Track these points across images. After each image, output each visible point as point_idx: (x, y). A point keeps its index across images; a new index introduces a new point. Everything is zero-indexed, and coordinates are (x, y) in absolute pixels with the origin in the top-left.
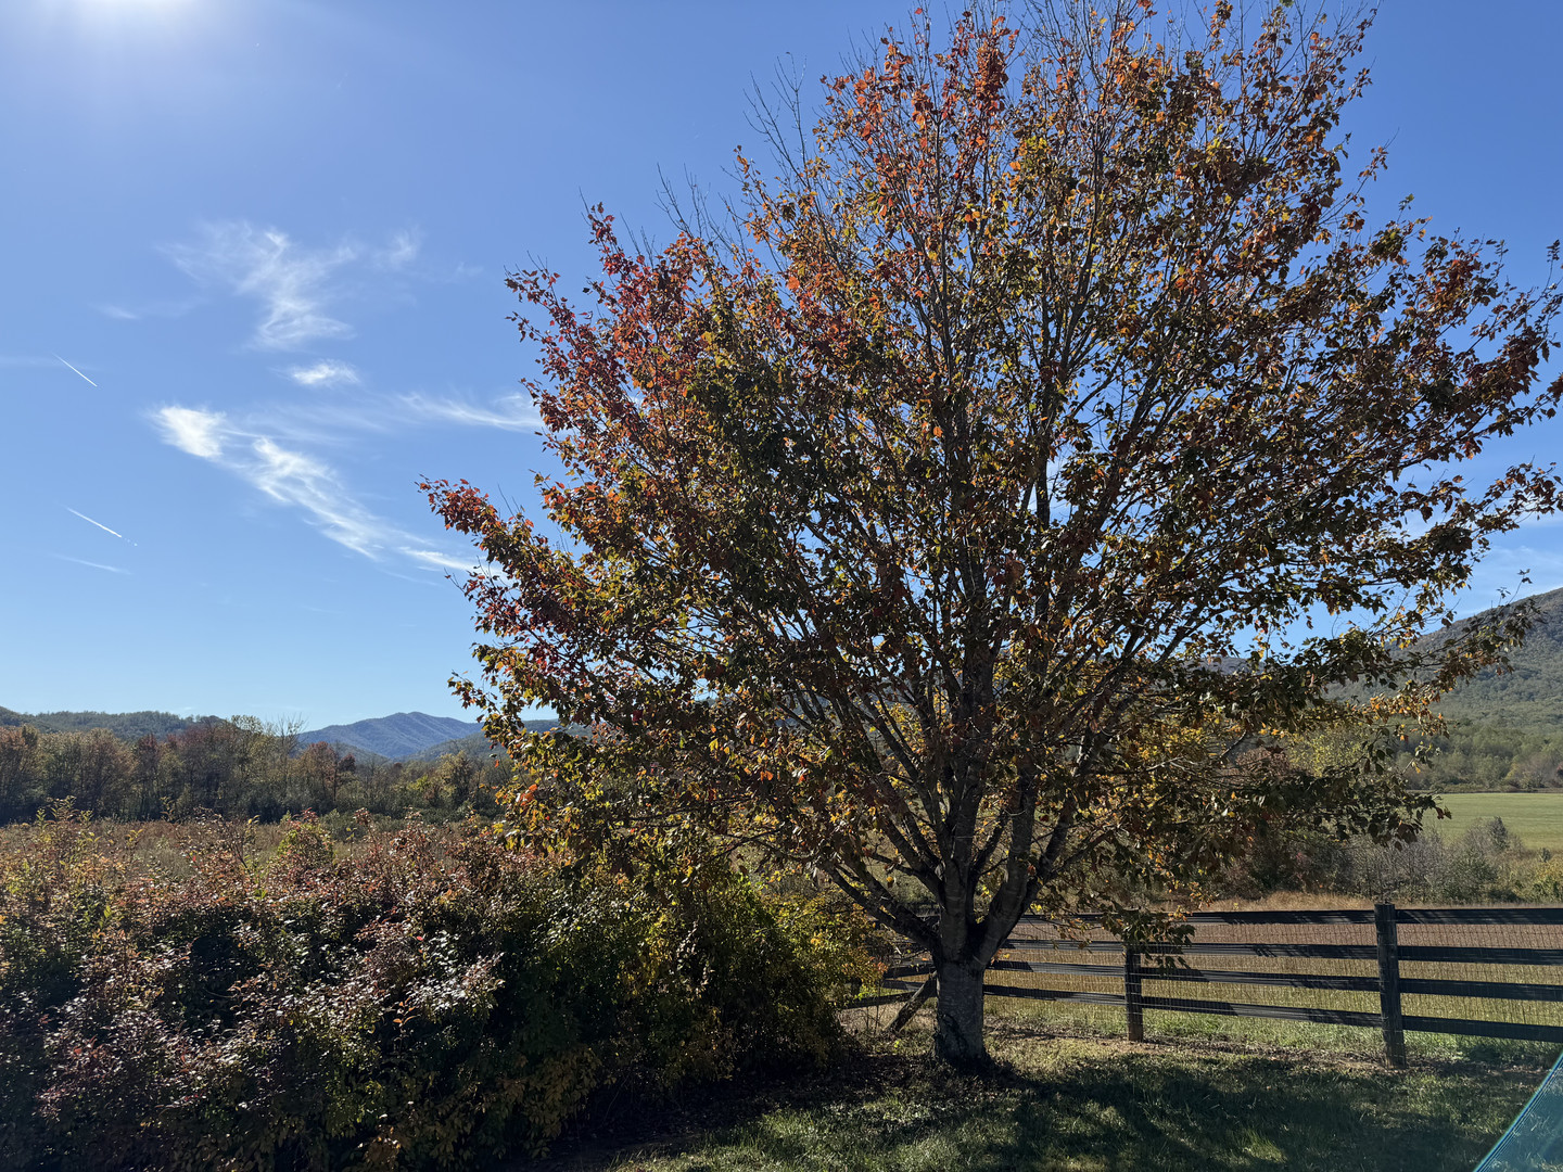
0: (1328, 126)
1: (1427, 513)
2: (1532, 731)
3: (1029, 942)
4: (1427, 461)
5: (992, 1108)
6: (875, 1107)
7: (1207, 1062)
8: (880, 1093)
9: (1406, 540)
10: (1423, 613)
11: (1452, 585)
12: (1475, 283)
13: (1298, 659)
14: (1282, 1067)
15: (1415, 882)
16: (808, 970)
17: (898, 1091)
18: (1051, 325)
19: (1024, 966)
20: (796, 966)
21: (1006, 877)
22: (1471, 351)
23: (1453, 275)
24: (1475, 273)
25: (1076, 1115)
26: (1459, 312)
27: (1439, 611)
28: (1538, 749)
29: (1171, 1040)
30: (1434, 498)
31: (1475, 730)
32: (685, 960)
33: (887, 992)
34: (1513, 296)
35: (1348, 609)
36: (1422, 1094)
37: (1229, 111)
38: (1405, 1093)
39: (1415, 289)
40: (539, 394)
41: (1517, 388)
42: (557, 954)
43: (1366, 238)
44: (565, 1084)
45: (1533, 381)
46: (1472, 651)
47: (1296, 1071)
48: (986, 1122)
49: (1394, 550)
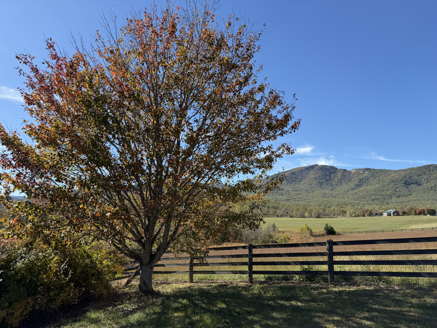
0: (251, 58)
1: (265, 153)
2: (282, 203)
3: (166, 258)
4: (266, 141)
5: (154, 303)
6: (121, 306)
7: (208, 286)
8: (122, 303)
9: (260, 158)
10: (263, 176)
11: (269, 169)
12: (278, 101)
13: (236, 185)
14: (226, 286)
15: (256, 239)
16: (102, 270)
17: (128, 302)
18: (183, 95)
19: (163, 265)
20: (98, 270)
21: (162, 241)
22: (276, 116)
23: (274, 98)
24: (278, 98)
25: (176, 303)
26: (275, 107)
27: (266, 175)
28: (283, 207)
29: (200, 282)
30: (267, 149)
31: (270, 202)
32: (63, 270)
33: (124, 276)
34: (286, 104)
35: (247, 174)
36: (256, 289)
37: (229, 49)
38: (253, 289)
39: (266, 100)
40: (24, 93)
41: (285, 126)
42: (20, 270)
43: (257, 86)
44: (21, 310)
45: (288, 125)
46: (272, 185)
47: (229, 286)
48: (153, 307)
49: (258, 161)
